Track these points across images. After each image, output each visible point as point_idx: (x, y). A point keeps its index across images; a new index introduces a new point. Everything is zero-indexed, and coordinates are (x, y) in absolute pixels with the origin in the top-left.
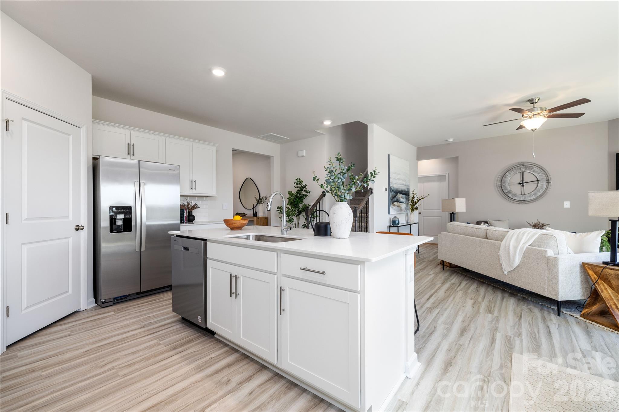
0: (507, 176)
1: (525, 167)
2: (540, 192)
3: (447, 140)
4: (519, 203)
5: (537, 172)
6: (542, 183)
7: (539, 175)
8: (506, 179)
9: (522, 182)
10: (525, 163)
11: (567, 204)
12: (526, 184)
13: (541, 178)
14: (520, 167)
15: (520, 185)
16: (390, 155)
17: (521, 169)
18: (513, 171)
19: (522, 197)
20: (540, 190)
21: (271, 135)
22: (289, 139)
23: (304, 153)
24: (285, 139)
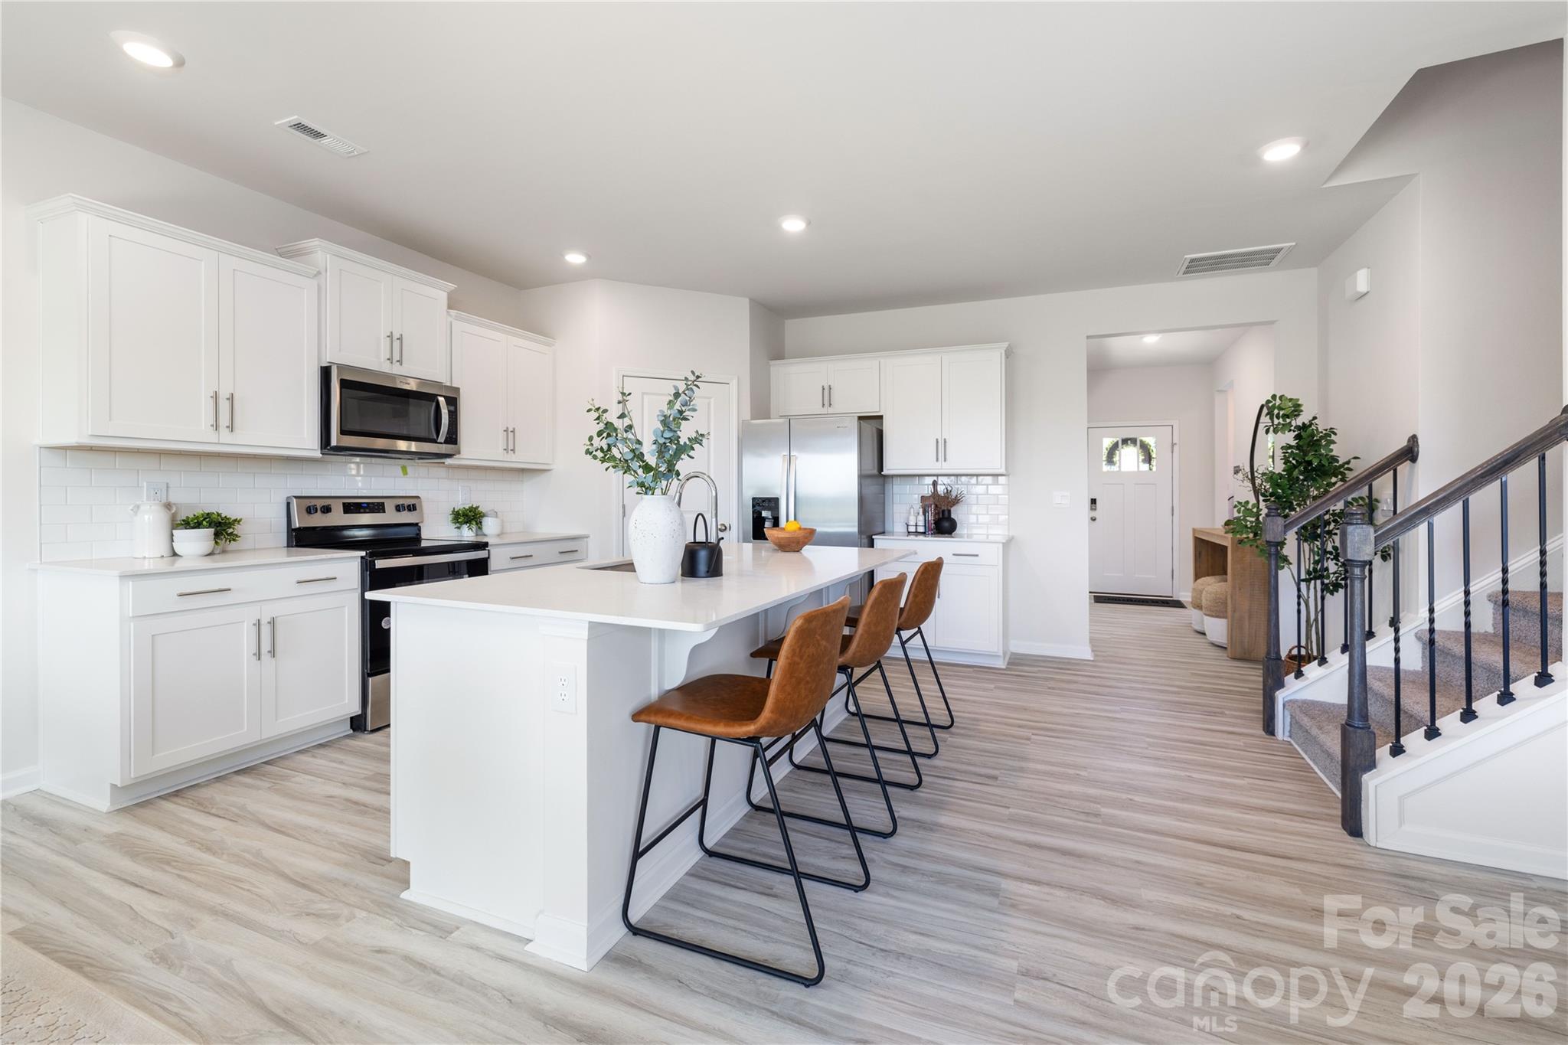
21: (1192, 260)
22: (1295, 246)
23: (1362, 281)
24: (1278, 251)
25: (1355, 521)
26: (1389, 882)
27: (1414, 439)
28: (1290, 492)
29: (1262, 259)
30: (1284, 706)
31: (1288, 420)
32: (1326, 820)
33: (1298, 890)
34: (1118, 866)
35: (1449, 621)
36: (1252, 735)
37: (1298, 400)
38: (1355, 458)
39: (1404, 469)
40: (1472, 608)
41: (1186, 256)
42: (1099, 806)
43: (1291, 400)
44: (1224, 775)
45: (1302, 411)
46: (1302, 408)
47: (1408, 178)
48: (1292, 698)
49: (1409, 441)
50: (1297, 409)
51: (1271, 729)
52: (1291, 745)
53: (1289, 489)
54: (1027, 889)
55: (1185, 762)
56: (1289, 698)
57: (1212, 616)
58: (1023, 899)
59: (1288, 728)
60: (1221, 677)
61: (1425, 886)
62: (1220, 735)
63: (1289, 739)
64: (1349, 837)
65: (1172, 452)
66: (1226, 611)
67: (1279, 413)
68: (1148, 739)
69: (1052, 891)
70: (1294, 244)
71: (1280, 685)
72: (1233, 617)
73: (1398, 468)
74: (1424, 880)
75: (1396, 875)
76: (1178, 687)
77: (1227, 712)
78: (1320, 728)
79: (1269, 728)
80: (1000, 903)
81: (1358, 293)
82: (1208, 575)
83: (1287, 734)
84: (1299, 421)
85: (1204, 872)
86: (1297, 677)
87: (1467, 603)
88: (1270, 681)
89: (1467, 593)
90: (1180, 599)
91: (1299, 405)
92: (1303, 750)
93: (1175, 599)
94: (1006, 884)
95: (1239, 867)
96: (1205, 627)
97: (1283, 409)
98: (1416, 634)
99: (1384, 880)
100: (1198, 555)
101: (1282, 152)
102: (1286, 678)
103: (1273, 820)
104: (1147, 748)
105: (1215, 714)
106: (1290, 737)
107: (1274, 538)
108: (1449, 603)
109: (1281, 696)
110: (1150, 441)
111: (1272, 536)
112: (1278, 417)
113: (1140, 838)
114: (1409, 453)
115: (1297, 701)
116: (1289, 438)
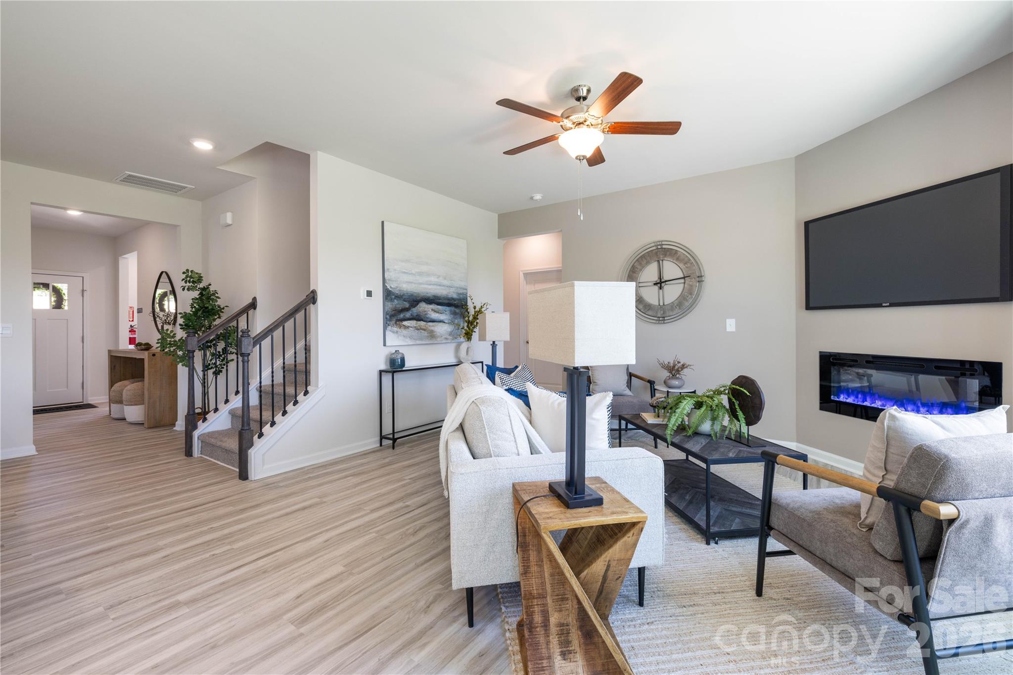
0: (636, 268)
1: (664, 252)
2: (687, 300)
3: (532, 198)
4: (654, 321)
5: (683, 260)
6: (691, 283)
7: (687, 267)
8: (634, 275)
9: (659, 281)
10: (663, 243)
11: (731, 325)
12: (666, 284)
13: (689, 272)
14: (656, 250)
15: (656, 288)
16: (385, 222)
17: (658, 254)
18: (646, 259)
19: (659, 310)
20: (687, 297)
21: (130, 176)
22: (194, 189)
23: (229, 218)
24: (185, 188)
25: (245, 336)
26: (263, 489)
27: (255, 299)
28: (196, 323)
29: (174, 189)
30: (198, 438)
31: (196, 284)
32: (231, 480)
33: (232, 507)
34: (138, 541)
35: (266, 382)
36: (180, 460)
37: (201, 274)
38: (227, 306)
39: (251, 312)
40: (274, 374)
41: (126, 172)
42: (105, 524)
43: (197, 273)
44: (175, 482)
45: (202, 280)
46: (203, 279)
47: (251, 178)
48: (202, 433)
49: (253, 299)
50: (200, 280)
51: (190, 453)
52: (202, 457)
53: (195, 321)
54: (80, 580)
55: (149, 484)
56: (200, 434)
57: (132, 405)
58: (83, 584)
59: (200, 450)
60: (146, 439)
61: (275, 484)
62: (164, 465)
63: (201, 455)
64: (244, 482)
65: (83, 297)
66: (143, 400)
67: (190, 280)
68: (116, 483)
69: (101, 571)
70: (194, 187)
71: (195, 427)
72: (149, 403)
73: (249, 312)
74: (274, 483)
75: (265, 486)
76: (121, 451)
77: (160, 454)
78: (221, 441)
79: (189, 453)
80: (66, 595)
81: (227, 223)
82: (125, 379)
83: (200, 453)
84: (201, 286)
85: (185, 522)
86: (203, 422)
87: (273, 372)
88: (190, 427)
89: (272, 368)
90: (90, 403)
91: (201, 277)
92: (210, 457)
93: (85, 403)
94: (62, 586)
95: (203, 512)
96: (125, 414)
97: (193, 278)
98: (256, 388)
99: (261, 490)
100: (113, 368)
101: (203, 145)
102: (198, 423)
103: (208, 489)
104: (120, 487)
105: (153, 457)
106: (201, 454)
107: (192, 348)
108: (266, 373)
109: (196, 434)
110: (64, 288)
111: (191, 347)
112: (189, 282)
113: (142, 525)
114: (253, 305)
115: (205, 433)
116: (196, 294)
